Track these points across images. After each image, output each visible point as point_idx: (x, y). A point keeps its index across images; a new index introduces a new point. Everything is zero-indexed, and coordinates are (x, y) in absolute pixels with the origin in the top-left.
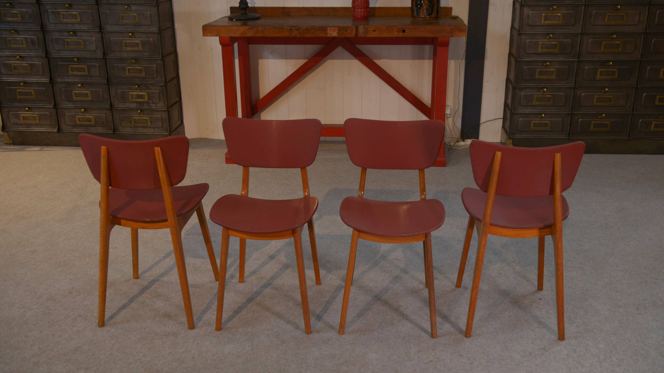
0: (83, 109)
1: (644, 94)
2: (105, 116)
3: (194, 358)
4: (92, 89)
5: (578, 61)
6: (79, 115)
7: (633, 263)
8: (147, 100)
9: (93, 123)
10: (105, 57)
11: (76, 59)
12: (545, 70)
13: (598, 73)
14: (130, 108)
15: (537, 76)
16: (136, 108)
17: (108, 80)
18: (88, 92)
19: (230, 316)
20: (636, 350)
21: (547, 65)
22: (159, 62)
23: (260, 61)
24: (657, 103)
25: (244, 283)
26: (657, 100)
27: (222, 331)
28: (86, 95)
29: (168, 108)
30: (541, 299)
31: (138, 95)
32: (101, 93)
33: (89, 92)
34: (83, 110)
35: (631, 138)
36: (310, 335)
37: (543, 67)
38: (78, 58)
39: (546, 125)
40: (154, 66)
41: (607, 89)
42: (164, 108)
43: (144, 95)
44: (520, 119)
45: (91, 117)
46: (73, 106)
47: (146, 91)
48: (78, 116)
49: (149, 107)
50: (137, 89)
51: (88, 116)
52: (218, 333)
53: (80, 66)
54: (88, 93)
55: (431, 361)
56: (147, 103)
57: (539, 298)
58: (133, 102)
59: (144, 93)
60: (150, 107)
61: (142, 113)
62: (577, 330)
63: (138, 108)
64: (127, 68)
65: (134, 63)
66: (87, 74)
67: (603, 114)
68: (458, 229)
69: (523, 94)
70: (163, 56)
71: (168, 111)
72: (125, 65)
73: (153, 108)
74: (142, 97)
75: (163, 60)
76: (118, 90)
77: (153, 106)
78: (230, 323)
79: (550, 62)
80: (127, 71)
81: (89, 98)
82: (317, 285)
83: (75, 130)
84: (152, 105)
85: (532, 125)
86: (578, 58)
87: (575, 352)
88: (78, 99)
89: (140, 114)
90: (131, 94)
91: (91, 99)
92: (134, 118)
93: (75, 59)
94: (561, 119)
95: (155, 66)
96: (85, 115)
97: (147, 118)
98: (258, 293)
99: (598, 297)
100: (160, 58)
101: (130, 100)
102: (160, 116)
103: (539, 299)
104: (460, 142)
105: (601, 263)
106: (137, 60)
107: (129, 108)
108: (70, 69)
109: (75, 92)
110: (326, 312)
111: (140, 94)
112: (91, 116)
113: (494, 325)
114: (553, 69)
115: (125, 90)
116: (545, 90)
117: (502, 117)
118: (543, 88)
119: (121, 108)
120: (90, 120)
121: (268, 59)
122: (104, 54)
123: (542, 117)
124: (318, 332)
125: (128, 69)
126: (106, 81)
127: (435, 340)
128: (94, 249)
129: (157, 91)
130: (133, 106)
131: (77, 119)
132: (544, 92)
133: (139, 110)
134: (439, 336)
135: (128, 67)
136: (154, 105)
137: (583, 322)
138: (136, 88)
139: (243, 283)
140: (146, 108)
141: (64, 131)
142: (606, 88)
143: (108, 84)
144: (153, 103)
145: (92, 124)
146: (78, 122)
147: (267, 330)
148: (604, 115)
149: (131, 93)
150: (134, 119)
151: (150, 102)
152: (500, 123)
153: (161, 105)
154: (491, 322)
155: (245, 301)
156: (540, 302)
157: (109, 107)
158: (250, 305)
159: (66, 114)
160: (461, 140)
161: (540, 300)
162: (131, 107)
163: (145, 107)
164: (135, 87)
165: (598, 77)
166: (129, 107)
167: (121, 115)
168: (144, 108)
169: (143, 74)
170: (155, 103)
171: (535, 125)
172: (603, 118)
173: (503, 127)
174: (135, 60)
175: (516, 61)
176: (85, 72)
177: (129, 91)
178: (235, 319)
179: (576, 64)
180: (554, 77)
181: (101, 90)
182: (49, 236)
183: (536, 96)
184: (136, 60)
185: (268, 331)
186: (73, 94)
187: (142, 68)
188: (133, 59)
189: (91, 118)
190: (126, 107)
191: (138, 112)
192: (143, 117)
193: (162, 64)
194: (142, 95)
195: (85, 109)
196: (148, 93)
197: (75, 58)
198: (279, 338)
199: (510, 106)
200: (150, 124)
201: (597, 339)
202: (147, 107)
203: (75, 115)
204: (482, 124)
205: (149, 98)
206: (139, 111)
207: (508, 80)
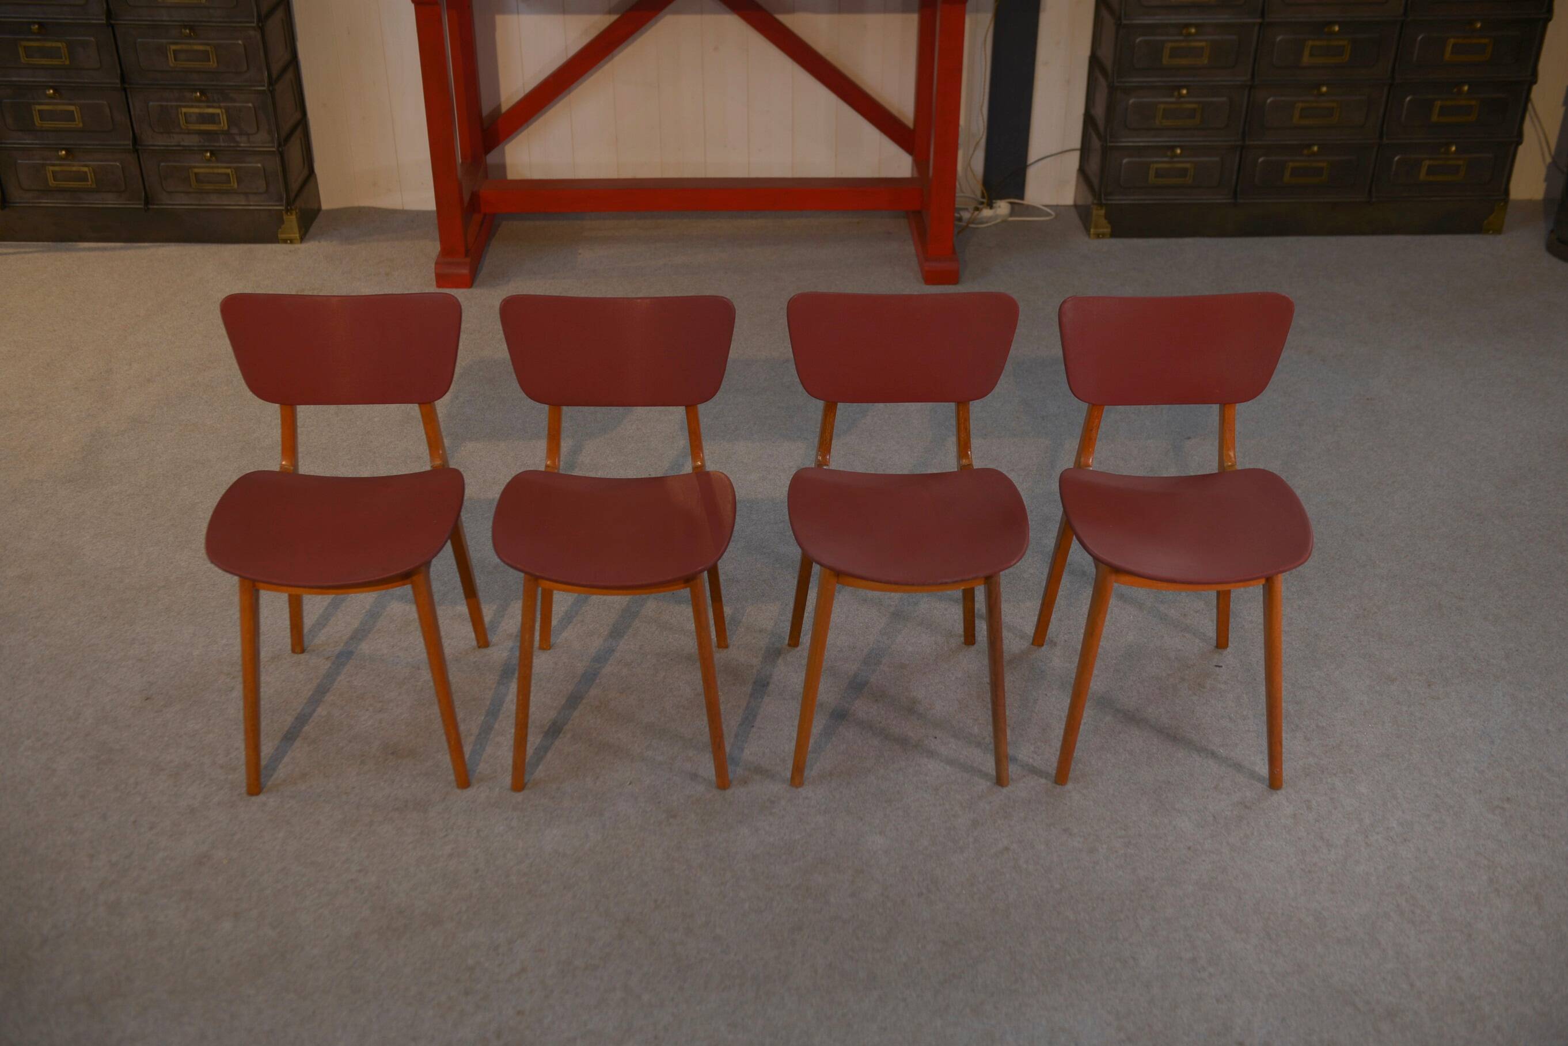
0: (62, 149)
1: (1408, 99)
2: (120, 166)
3: (477, 871)
4: (83, 101)
5: (1261, 24)
6: (53, 165)
7: (1407, 556)
8: (226, 128)
9: (90, 184)
10: (113, 22)
11: (37, 26)
12: (1183, 44)
13: (1306, 52)
14: (183, 146)
15: (1166, 61)
16: (198, 146)
17: (123, 79)
18: (72, 108)
19: (536, 749)
20: (1437, 796)
21: (1190, 34)
22: (252, 33)
23: (499, 19)
24: (1435, 118)
25: (551, 650)
26: (1436, 110)
27: (526, 792)
28: (69, 116)
29: (279, 145)
30: (1221, 667)
31: (201, 115)
32: (107, 110)
33: (76, 108)
34: (64, 152)
35: (1374, 200)
36: (729, 792)
37: (1181, 38)
38: (41, 24)
39: (1184, 172)
40: (238, 44)
41: (1324, 89)
42: (270, 145)
43: (219, 114)
44: (1125, 161)
45: (85, 169)
46: (36, 144)
47: (222, 104)
48: (51, 168)
49: (232, 144)
50: (199, 100)
51: (75, 168)
52: (519, 797)
53: (49, 44)
54: (73, 111)
55: (1007, 849)
56: (227, 133)
57: (1215, 664)
58: (189, 133)
59: (218, 111)
60: (235, 145)
61: (214, 158)
62: (1308, 749)
63: (204, 146)
64: (170, 49)
65: (189, 37)
66: (67, 62)
67: (1314, 145)
68: (1013, 470)
69: (1131, 101)
70: (259, 20)
71: (282, 155)
72: (164, 41)
73: (242, 145)
74: (212, 119)
75: (262, 30)
76: (151, 103)
77: (243, 143)
78: (540, 767)
79: (1197, 26)
80: (171, 56)
81: (77, 123)
82: (721, 649)
83: (47, 202)
84: (238, 138)
85: (1152, 173)
86: (1263, 15)
87: (1309, 808)
88: (48, 125)
89: (209, 160)
90: (185, 114)
91: (81, 125)
92: (196, 170)
93: (32, 27)
94: (1217, 159)
95: (240, 42)
96: (69, 165)
97: (229, 171)
98: (590, 677)
99: (1343, 656)
100: (254, 22)
101: (183, 127)
102: (259, 165)
103: (1216, 666)
104: (981, 209)
105: (1338, 559)
106: (194, 28)
107: (180, 146)
108: (21, 51)
109: (38, 107)
110: (753, 726)
111: (207, 114)
112: (86, 166)
113: (1127, 742)
114: (1203, 44)
115: (169, 104)
116: (1185, 92)
117: (1078, 145)
118: (1179, 88)
119: (162, 148)
120: (83, 177)
121: (518, 13)
122: (109, 14)
123: (1176, 156)
124: (746, 783)
125: (174, 51)
126: (118, 81)
127: (1005, 790)
128: (172, 563)
129: (250, 105)
130: (193, 141)
131: (50, 176)
132: (1181, 96)
133: (207, 151)
134: (1012, 779)
135: (173, 47)
136: (244, 138)
137: (1317, 726)
138: (195, 97)
139: (549, 651)
140: (225, 146)
141: (18, 205)
142: (1324, 85)
143: (125, 90)
144: (241, 134)
145: (90, 186)
146: (52, 182)
147: (630, 784)
148: (1316, 148)
149: (184, 110)
150: (196, 174)
151: (234, 130)
152: (1073, 161)
153: (262, 139)
154: (1121, 735)
155: (563, 703)
156: (1218, 675)
157: (129, 145)
158: (576, 713)
159: (19, 161)
160: (985, 205)
161: (1218, 668)
162: (186, 144)
163: (223, 144)
164: (194, 95)
165: (1306, 59)
166: (182, 143)
167: (162, 164)
168: (220, 146)
169: (213, 64)
170: (248, 135)
171: (1158, 175)
172: (1314, 154)
173: (1082, 171)
174: (190, 30)
175: (1119, 26)
176: (61, 58)
177: (181, 106)
178: (549, 755)
179: (1256, 29)
180: (1206, 62)
181: (105, 102)
182: (53, 530)
183: (1162, 106)
184: (192, 28)
185: (631, 786)
186: (34, 112)
187: (208, 48)
188: (185, 27)
189: (86, 172)
190: (173, 144)
191: (205, 156)
192: (218, 167)
193: (259, 37)
194: (213, 115)
195: (67, 150)
196: (227, 110)
197: (34, 23)
198: (659, 803)
199: (1101, 128)
200: (236, 185)
201: (1351, 771)
202: (226, 144)
203: (44, 166)
204: (1032, 164)
205: (231, 121)
206: (208, 154)
207: (1095, 61)
